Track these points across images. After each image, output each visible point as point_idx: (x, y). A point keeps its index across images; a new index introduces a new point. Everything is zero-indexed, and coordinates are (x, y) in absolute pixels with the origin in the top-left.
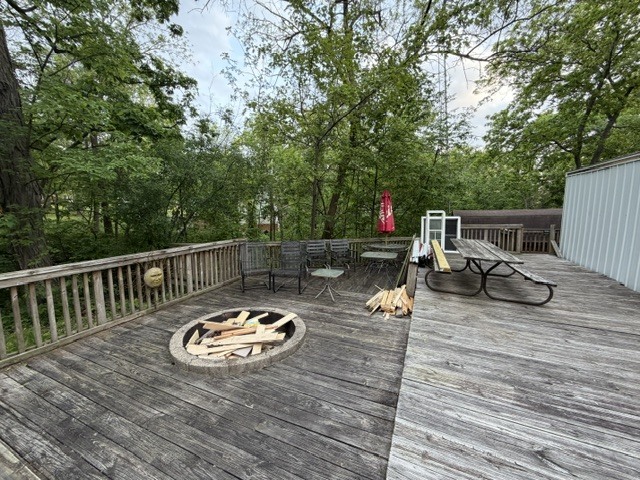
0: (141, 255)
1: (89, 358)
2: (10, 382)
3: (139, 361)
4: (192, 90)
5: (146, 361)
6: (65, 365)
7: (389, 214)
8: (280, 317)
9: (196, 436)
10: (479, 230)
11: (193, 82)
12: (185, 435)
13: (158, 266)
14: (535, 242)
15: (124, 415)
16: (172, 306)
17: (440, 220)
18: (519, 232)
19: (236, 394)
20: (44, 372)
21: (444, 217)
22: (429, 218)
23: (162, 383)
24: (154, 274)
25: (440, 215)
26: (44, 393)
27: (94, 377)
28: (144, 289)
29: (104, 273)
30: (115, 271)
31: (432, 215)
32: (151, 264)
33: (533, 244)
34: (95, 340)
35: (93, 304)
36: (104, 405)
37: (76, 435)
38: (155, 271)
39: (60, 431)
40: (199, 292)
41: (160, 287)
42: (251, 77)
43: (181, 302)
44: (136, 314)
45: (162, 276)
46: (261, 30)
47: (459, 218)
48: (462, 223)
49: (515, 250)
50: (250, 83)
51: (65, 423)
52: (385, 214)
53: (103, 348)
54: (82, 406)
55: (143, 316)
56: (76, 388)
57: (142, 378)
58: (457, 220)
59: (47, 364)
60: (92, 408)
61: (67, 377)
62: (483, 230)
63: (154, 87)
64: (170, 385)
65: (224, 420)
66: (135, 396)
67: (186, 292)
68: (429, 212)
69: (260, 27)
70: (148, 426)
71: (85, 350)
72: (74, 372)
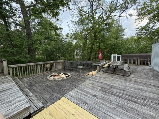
0: (46, 62)
1: (36, 77)
2: (26, 79)
3: (42, 78)
4: (62, 30)
5: (43, 79)
6: (33, 78)
7: (101, 55)
8: (68, 74)
9: (46, 87)
10: (127, 59)
11: (62, 29)
12: (44, 87)
13: (49, 64)
14: (146, 62)
15: (38, 84)
16: (51, 72)
17: (116, 57)
18: (138, 60)
19: (54, 84)
20: (30, 79)
21: (117, 56)
22: (113, 56)
23: (44, 81)
24: (48, 66)
25: (116, 55)
26: (29, 81)
27: (36, 80)
28: (46, 68)
29: (40, 65)
30: (42, 64)
31: (113, 55)
32: (48, 64)
33: (145, 63)
34: (38, 75)
35: (38, 70)
36: (36, 83)
37: (32, 86)
38: (48, 65)
39: (30, 85)
40: (56, 69)
41: (49, 68)
42: (73, 26)
43: (53, 71)
44: (45, 72)
45: (50, 66)
46: (75, 16)
47: (121, 56)
48: (122, 57)
49: (137, 64)
50: (73, 27)
51: (30, 84)
52: (100, 55)
53: (39, 77)
54: (33, 83)
55: (46, 73)
56: (33, 81)
57: (42, 81)
58: (120, 56)
59: (31, 78)
60: (34, 83)
61: (33, 79)
62: (128, 59)
63: (55, 30)
64: (45, 82)
65: (50, 86)
66: (40, 82)
67: (54, 69)
68: (113, 54)
69: (75, 15)
70: (40, 86)
71: (36, 76)
72: (34, 79)
